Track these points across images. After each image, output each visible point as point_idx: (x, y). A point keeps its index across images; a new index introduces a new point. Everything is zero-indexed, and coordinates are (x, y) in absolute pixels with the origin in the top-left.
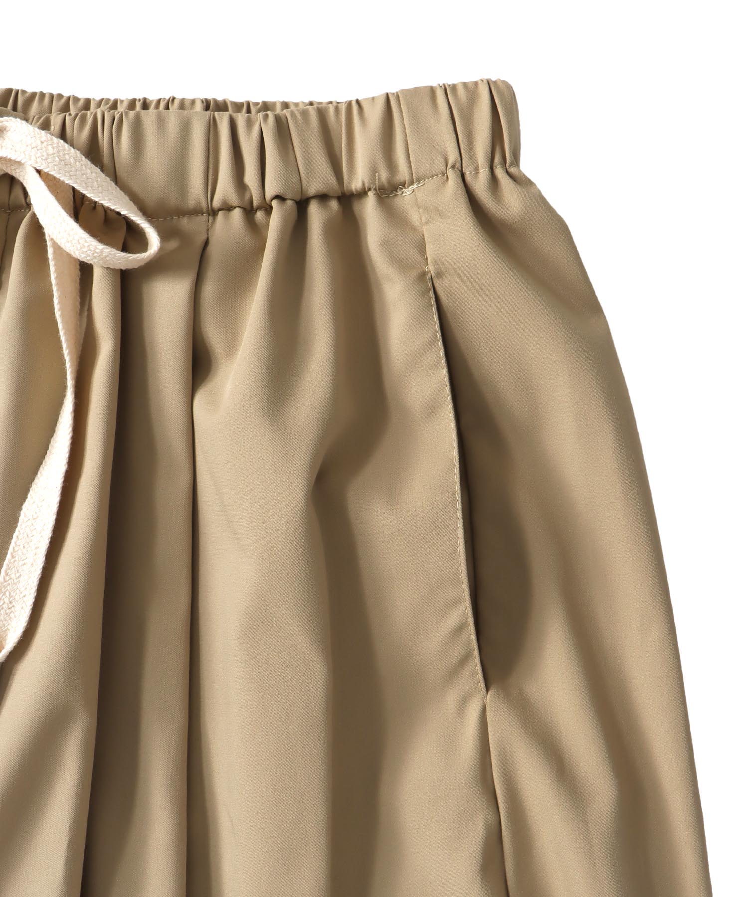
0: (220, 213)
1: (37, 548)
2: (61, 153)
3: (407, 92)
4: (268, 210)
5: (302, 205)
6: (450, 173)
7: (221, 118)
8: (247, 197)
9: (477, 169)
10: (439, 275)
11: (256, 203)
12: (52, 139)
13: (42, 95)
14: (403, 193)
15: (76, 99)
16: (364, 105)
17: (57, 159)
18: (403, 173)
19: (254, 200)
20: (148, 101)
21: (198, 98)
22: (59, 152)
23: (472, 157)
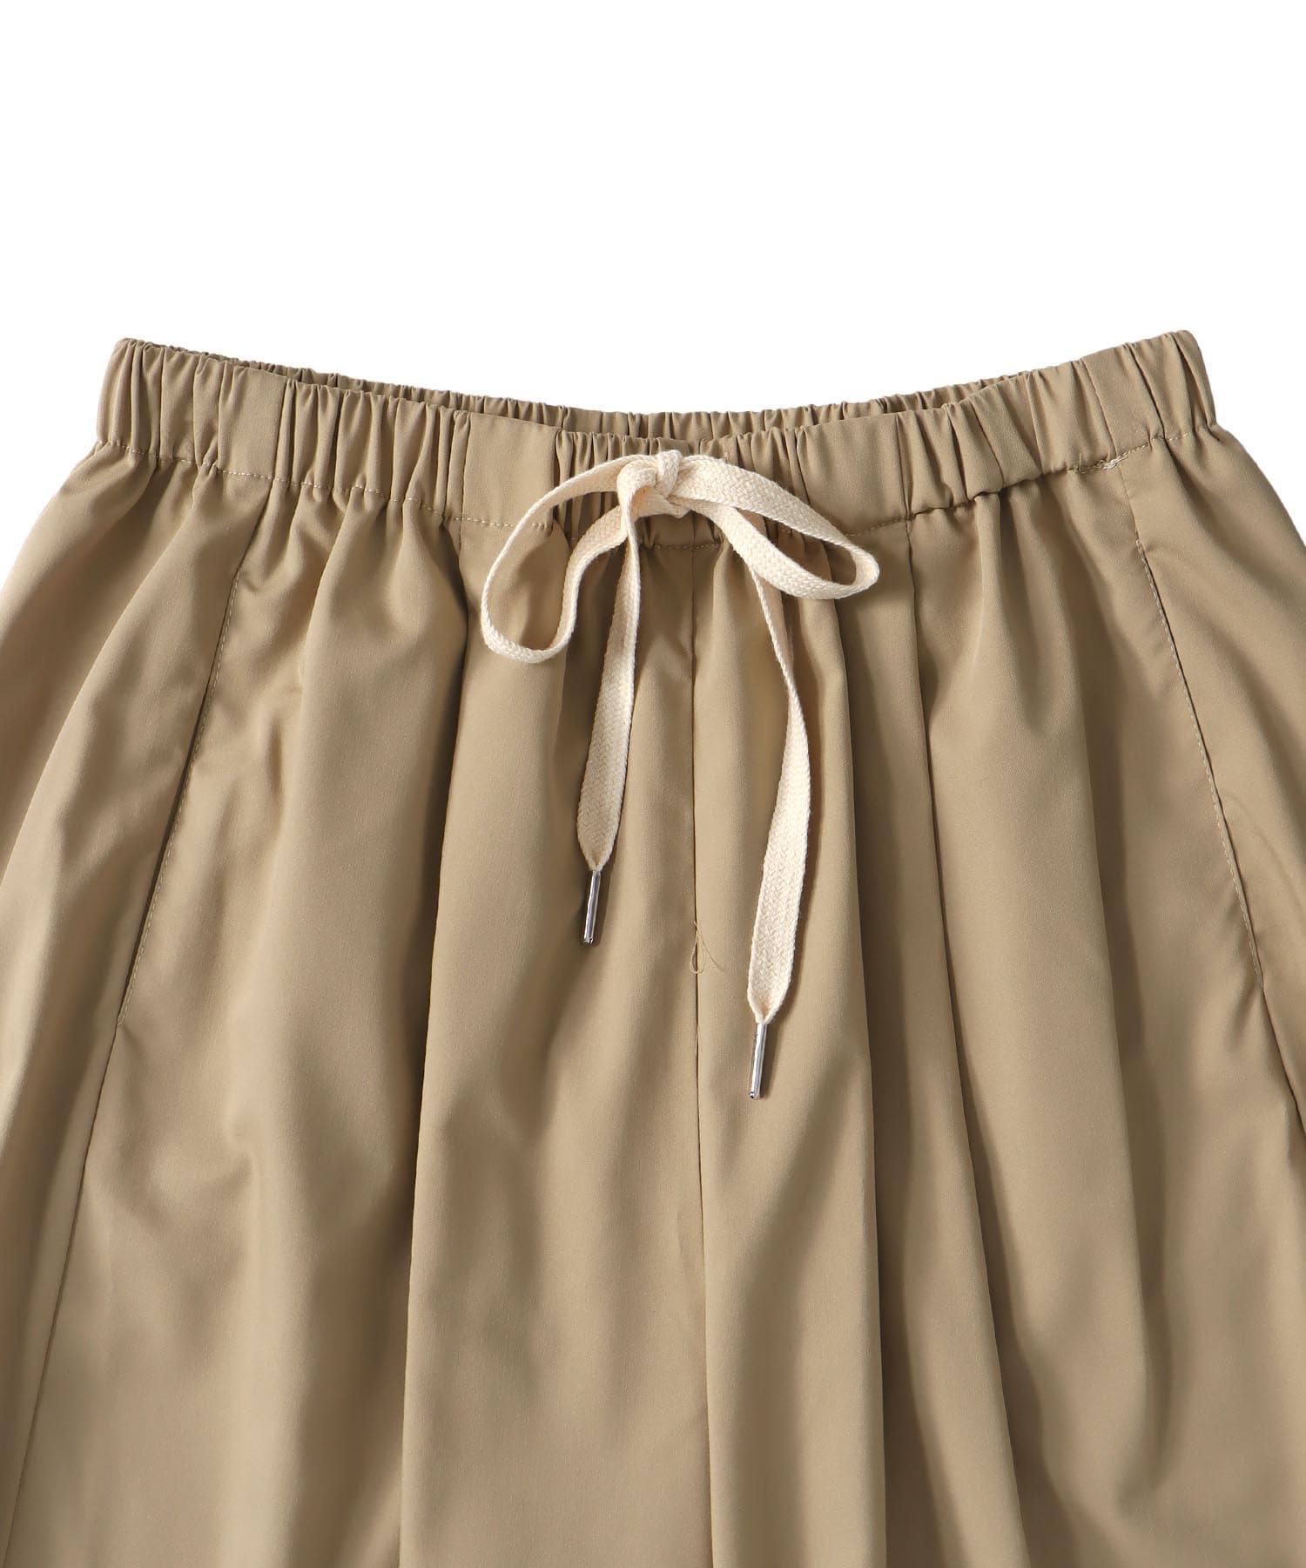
0: (918, 516)
1: (789, 900)
2: (760, 488)
3: (1091, 358)
4: (969, 504)
5: (1004, 494)
6: (1154, 442)
7: (907, 418)
8: (947, 496)
9: (1180, 435)
10: (1151, 548)
11: (956, 501)
12: (748, 475)
13: (698, 415)
14: (1103, 466)
15: (735, 415)
16: (1048, 376)
17: (759, 496)
18: (1104, 446)
19: (955, 496)
20: (815, 409)
21: (873, 400)
22: (757, 486)
23: (1172, 422)
